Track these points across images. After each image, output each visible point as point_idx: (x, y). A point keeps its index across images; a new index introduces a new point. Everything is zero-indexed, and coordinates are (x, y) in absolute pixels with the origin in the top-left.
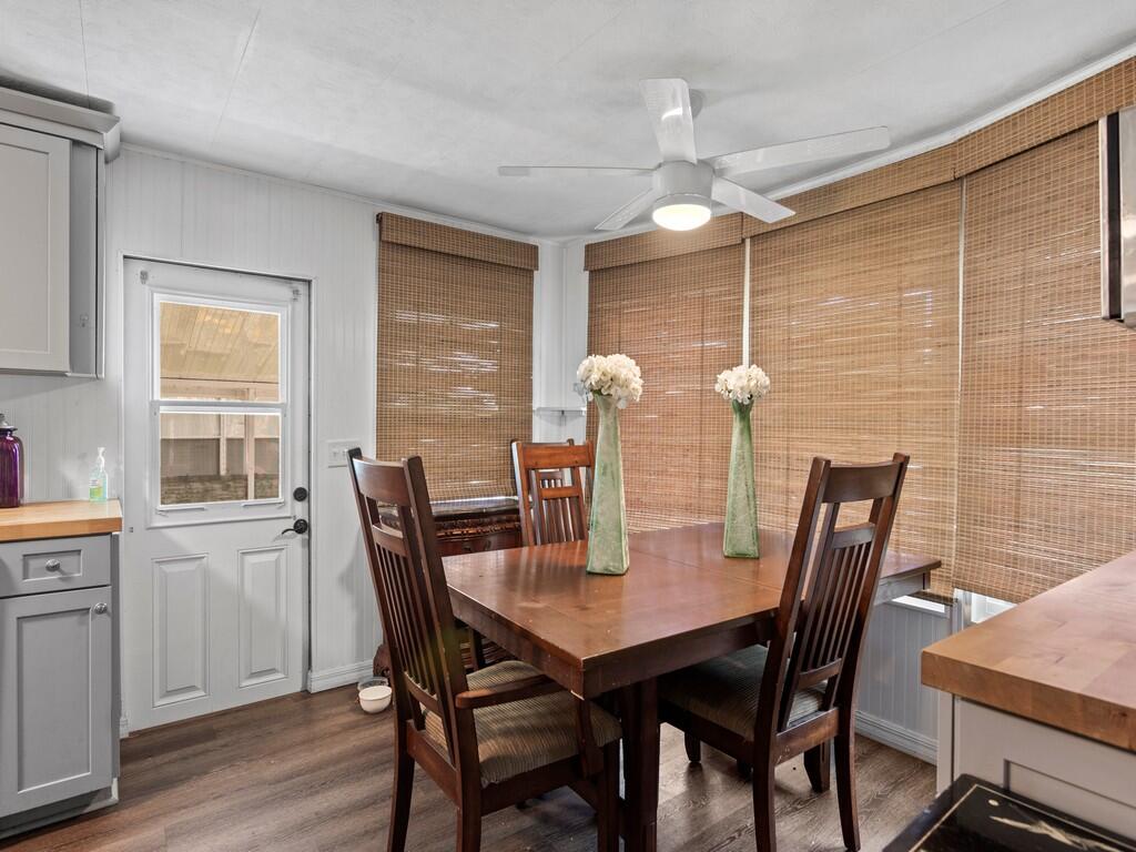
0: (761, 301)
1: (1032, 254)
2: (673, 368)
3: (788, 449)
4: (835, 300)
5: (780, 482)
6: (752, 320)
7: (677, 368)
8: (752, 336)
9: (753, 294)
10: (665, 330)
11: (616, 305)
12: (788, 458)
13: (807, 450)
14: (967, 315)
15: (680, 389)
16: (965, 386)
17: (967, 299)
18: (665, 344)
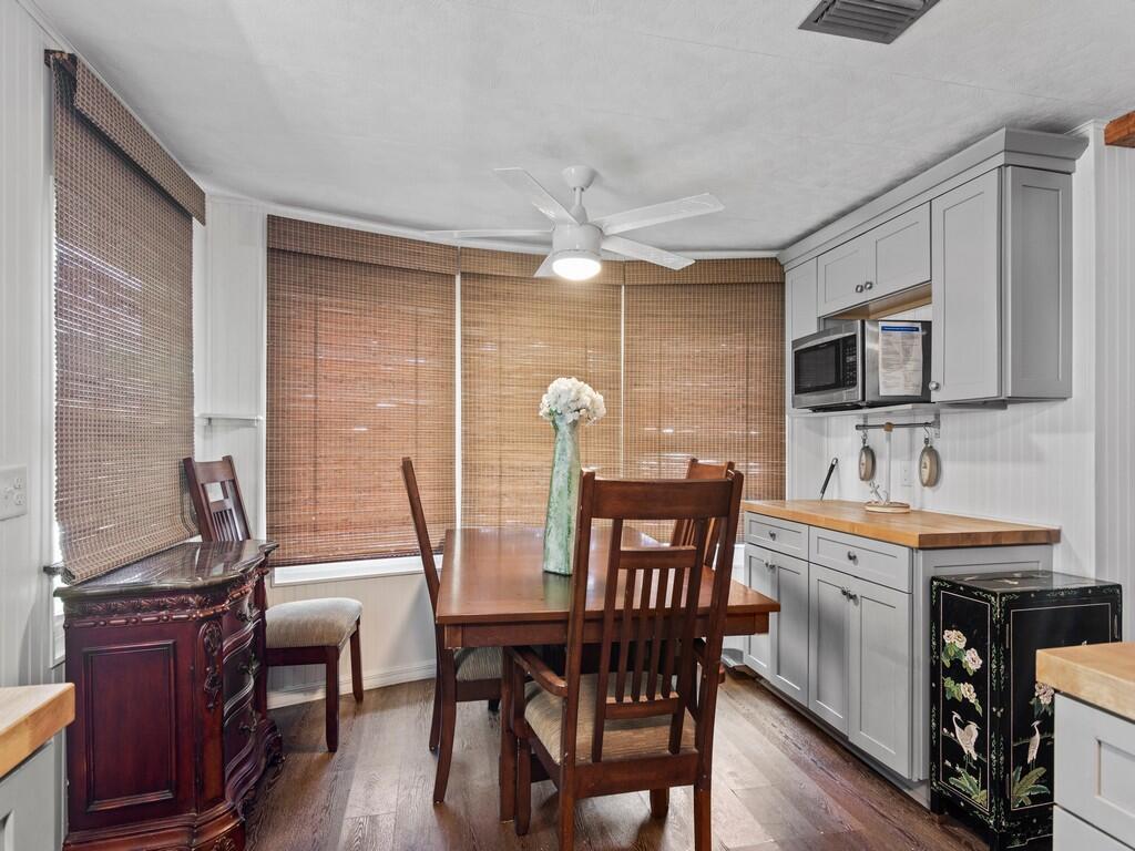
0: (475, 331)
1: (665, 344)
2: (385, 380)
3: (500, 459)
4: (539, 345)
5: (494, 487)
6: (464, 346)
7: (390, 381)
8: (464, 361)
9: (464, 323)
10: (375, 339)
11: (309, 298)
12: (501, 467)
13: (518, 460)
14: (626, 371)
15: (394, 402)
16: (626, 416)
17: (626, 362)
18: (374, 355)
